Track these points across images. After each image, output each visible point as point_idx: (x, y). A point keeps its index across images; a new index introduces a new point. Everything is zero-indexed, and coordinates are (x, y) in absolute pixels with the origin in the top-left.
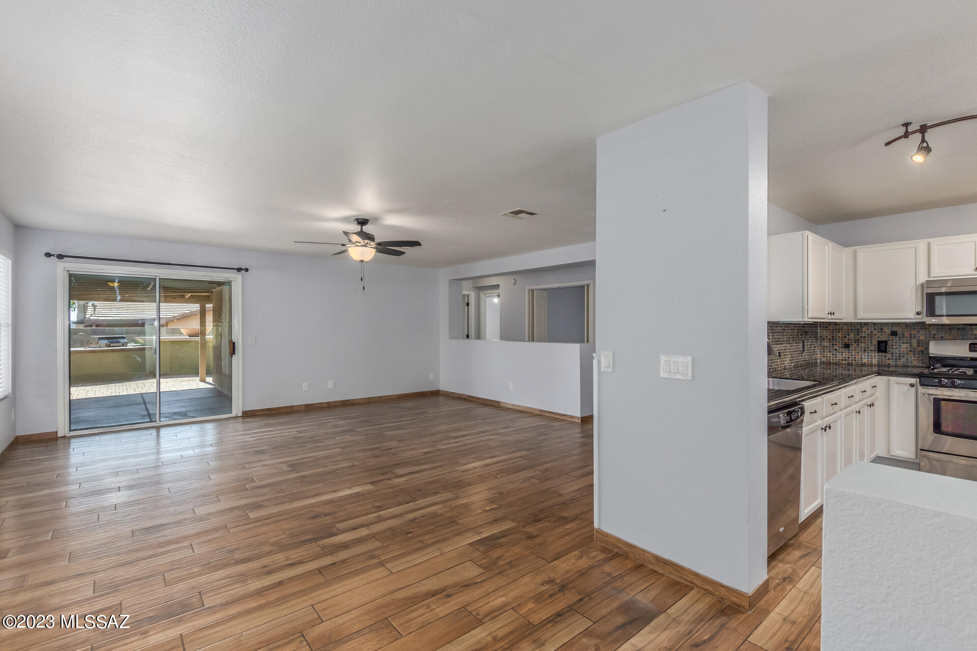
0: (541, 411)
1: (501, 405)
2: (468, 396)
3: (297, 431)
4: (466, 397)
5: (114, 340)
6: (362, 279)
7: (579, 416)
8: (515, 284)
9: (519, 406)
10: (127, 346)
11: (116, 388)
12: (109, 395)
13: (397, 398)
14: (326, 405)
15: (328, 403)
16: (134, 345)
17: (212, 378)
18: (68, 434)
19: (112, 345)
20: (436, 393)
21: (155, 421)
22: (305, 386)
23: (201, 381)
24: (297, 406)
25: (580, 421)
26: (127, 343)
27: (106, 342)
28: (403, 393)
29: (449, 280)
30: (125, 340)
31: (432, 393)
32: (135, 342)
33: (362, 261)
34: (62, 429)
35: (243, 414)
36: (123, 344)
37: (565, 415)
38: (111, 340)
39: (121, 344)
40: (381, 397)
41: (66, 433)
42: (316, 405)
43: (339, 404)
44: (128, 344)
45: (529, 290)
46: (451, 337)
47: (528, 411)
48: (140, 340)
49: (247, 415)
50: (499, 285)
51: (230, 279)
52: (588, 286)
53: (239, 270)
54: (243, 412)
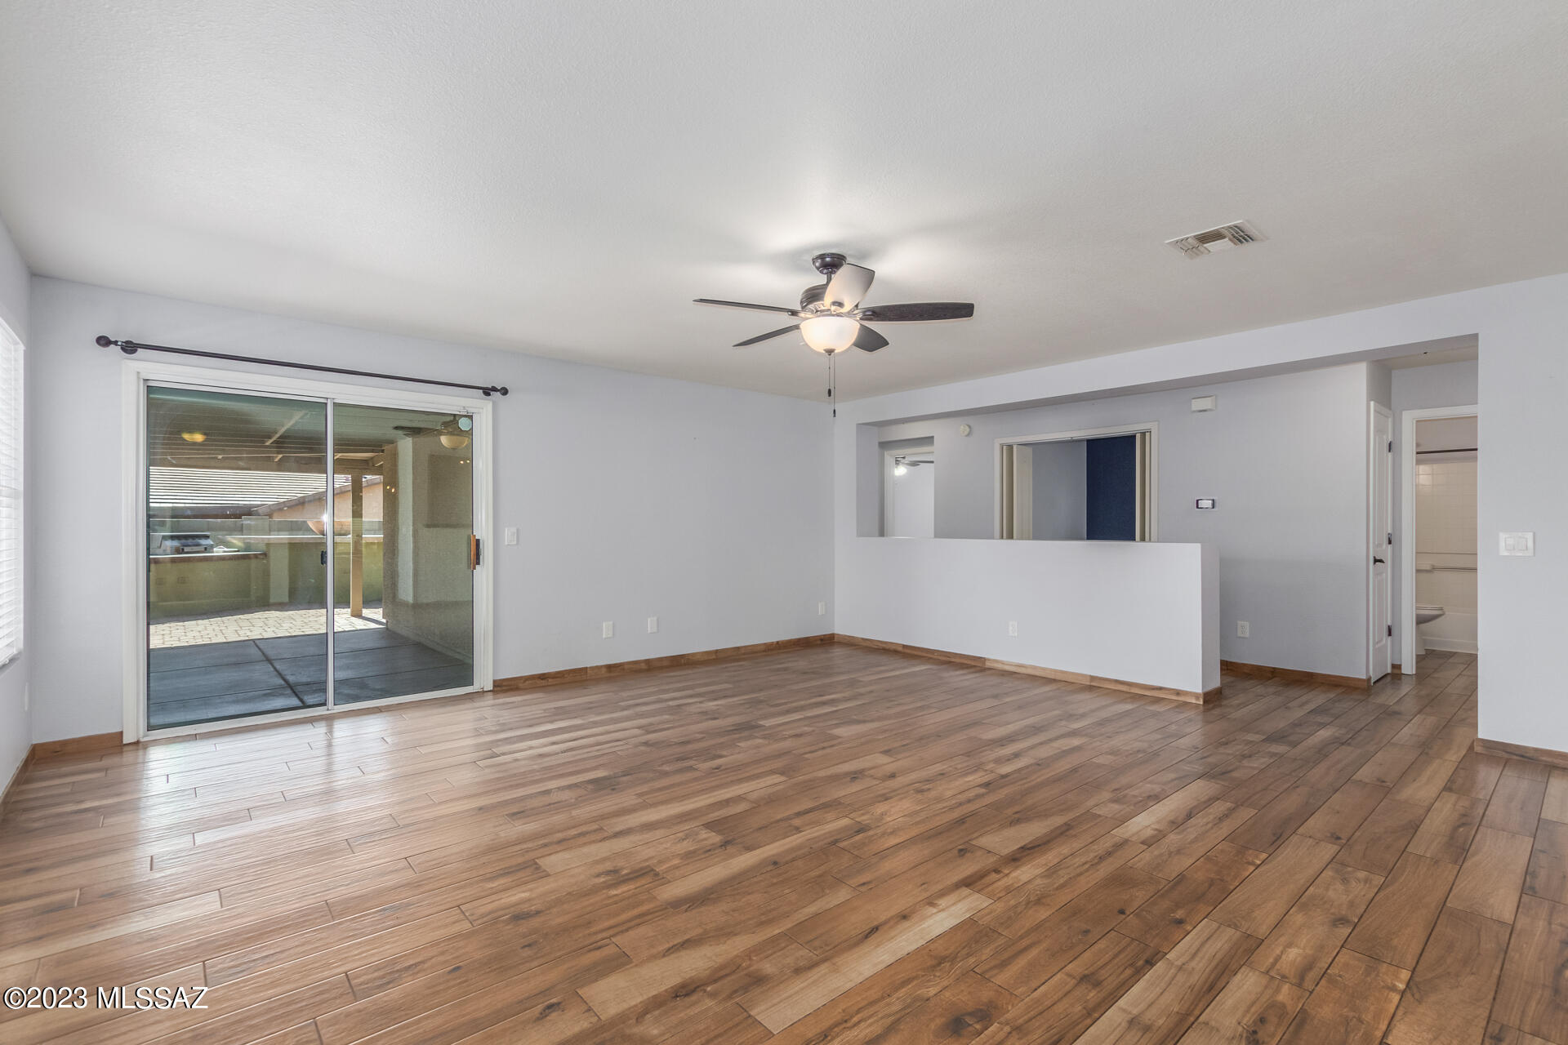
0: (1093, 678)
1: (988, 664)
2: (904, 646)
3: (639, 728)
4: (900, 649)
5: (190, 541)
6: (830, 391)
7: (1199, 690)
8: (968, 435)
9: (1035, 668)
10: (213, 552)
11: (199, 628)
12: (192, 643)
13: (764, 651)
14: (643, 666)
15: (647, 662)
16: (226, 549)
17: (381, 610)
18: (144, 737)
19: (186, 549)
20: (828, 641)
21: (324, 704)
22: (606, 629)
23: (353, 615)
24: (592, 668)
25: (1202, 703)
26: (212, 547)
27: (176, 543)
28: (775, 640)
29: (859, 425)
30: (209, 542)
31: (822, 640)
32: (227, 544)
33: (830, 352)
34: (133, 726)
35: (494, 686)
36: (206, 549)
37: (1161, 689)
38: (183, 541)
39: (202, 548)
40: (738, 648)
41: (141, 736)
42: (626, 667)
43: (665, 663)
44: (215, 549)
45: (1002, 446)
46: (860, 534)
47: (1058, 678)
48: (235, 541)
49: (503, 687)
50: (933, 437)
51: (471, 410)
52: (1143, 434)
53: (487, 392)
54: (494, 681)
